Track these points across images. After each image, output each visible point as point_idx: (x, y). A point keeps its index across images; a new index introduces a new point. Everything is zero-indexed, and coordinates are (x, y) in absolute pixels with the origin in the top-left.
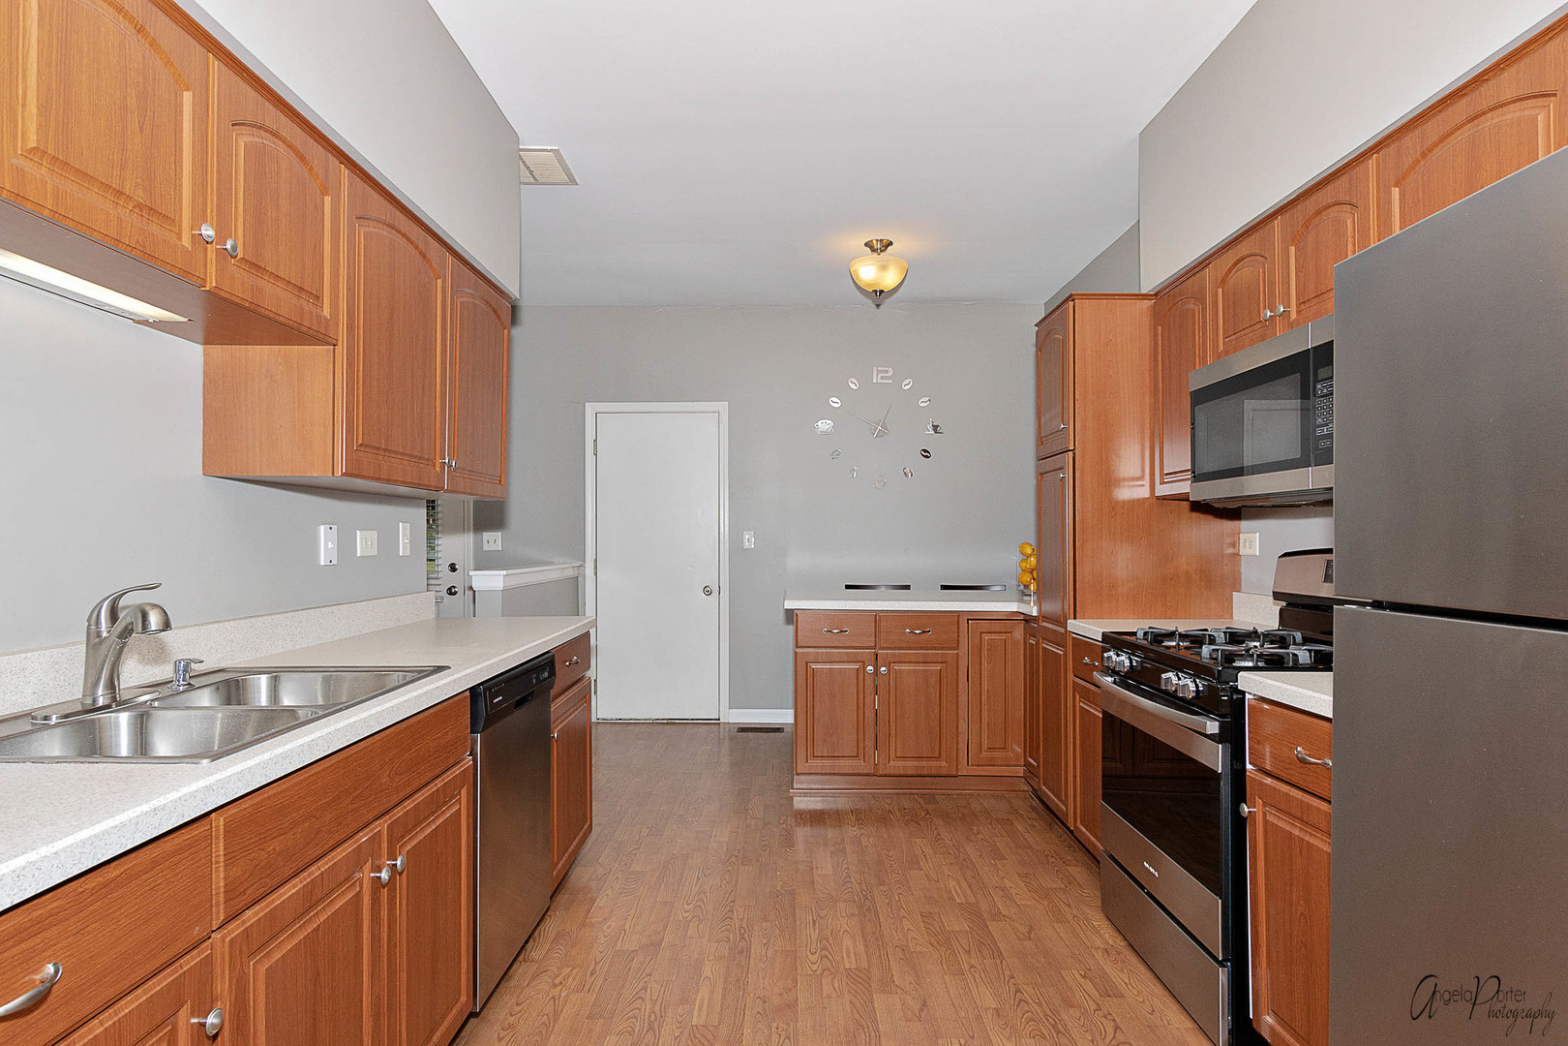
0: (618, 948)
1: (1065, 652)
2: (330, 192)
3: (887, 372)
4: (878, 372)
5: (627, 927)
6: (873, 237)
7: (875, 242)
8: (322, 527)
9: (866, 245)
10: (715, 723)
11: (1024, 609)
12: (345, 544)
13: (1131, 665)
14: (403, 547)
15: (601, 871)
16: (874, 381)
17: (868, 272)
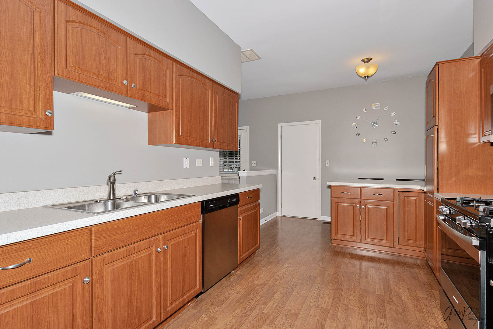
0: (254, 283)
1: (434, 206)
2: (169, 69)
3: (378, 105)
4: (374, 105)
5: (260, 277)
6: (365, 57)
7: (365, 59)
8: (184, 158)
9: (362, 61)
10: (317, 220)
11: (422, 188)
12: (192, 163)
13: (450, 213)
14: (212, 164)
15: (261, 259)
16: (373, 109)
17: (362, 71)
